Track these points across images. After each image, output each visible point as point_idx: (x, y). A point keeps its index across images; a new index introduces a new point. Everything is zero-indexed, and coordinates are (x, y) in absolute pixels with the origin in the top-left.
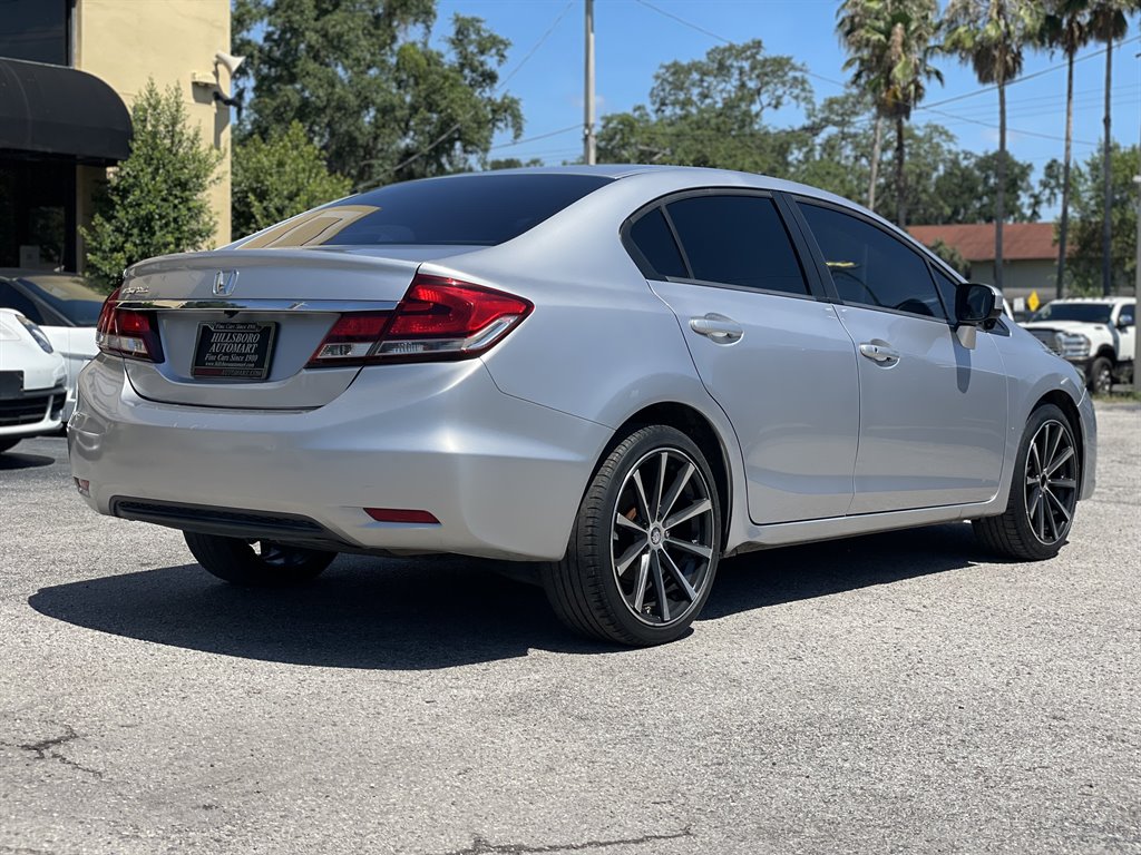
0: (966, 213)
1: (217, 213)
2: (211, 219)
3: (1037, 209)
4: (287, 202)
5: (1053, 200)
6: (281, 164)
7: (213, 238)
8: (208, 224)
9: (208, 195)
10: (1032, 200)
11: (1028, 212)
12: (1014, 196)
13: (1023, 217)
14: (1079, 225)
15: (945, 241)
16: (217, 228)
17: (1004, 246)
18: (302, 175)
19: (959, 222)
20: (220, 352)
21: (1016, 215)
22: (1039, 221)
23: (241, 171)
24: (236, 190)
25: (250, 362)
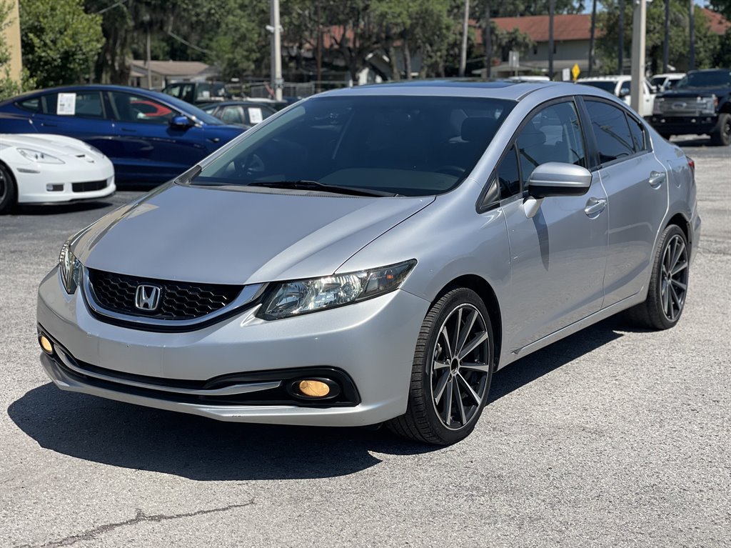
0: (536, 6)
1: (11, 46)
2: (6, 50)
4: (58, 36)
6: (53, 9)
7: (8, 62)
8: (4, 54)
9: (4, 34)
11: (576, 5)
13: (573, 8)
15: (520, 29)
16: (11, 56)
18: (68, 17)
19: (533, 14)
21: (569, 7)
22: (583, 12)
23: (25, 14)
24: (23, 27)
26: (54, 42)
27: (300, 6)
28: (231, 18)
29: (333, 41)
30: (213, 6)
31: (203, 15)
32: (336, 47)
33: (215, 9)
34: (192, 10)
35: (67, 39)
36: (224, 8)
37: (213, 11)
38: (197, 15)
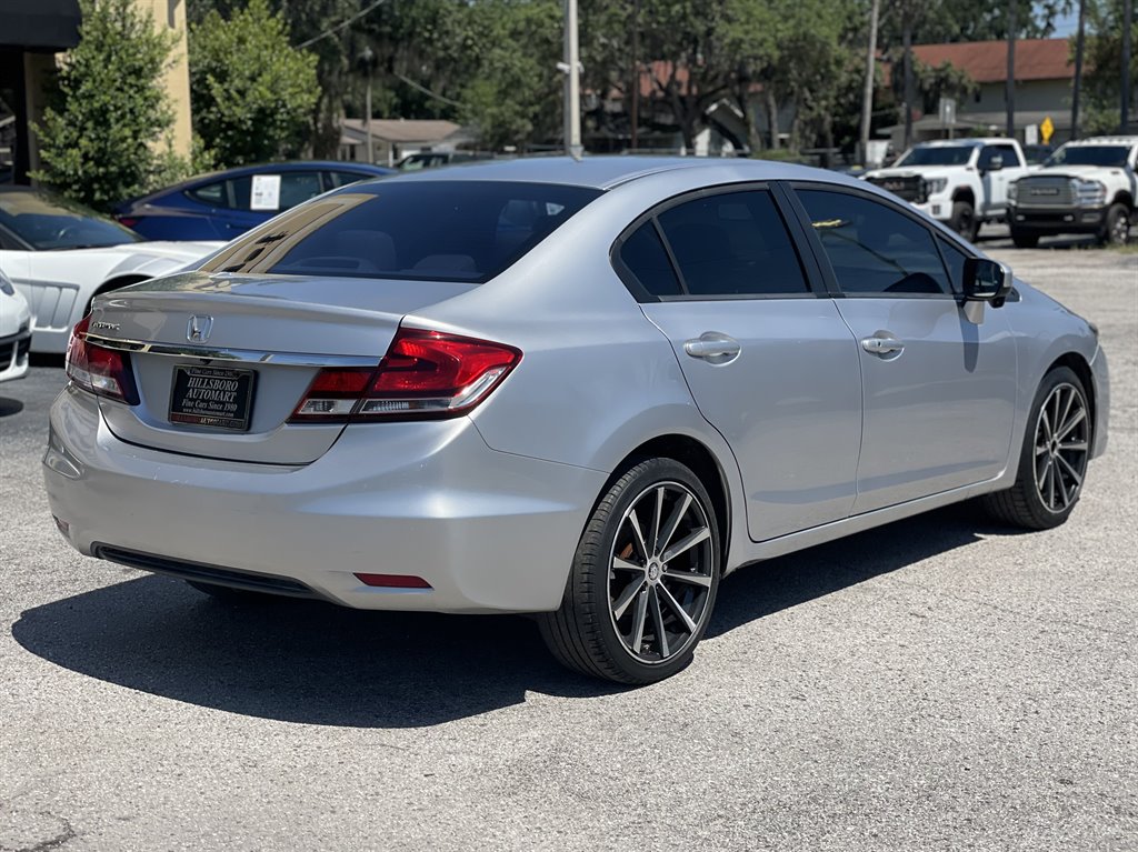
0: (975, 27)
1: (176, 101)
2: (169, 107)
3: (1051, 21)
4: (248, 83)
5: (1068, 10)
6: (241, 40)
7: (171, 126)
8: (166, 112)
9: (165, 81)
10: (1046, 12)
11: (1041, 24)
12: (1027, 8)
13: (1036, 29)
14: (1096, 42)
15: (953, 63)
16: (176, 117)
17: (1017, 64)
18: (265, 53)
19: (971, 39)
20: (198, 399)
21: (1030, 28)
22: (1054, 36)
23: (198, 49)
24: (194, 70)
25: (229, 411)
26: (242, 93)
27: (604, 31)
28: (497, 52)
29: (656, 86)
30: (471, 33)
31: (455, 48)
32: (660, 94)
33: (472, 39)
34: (438, 40)
35: (261, 88)
36: (486, 36)
37: (470, 42)
38: (446, 48)
